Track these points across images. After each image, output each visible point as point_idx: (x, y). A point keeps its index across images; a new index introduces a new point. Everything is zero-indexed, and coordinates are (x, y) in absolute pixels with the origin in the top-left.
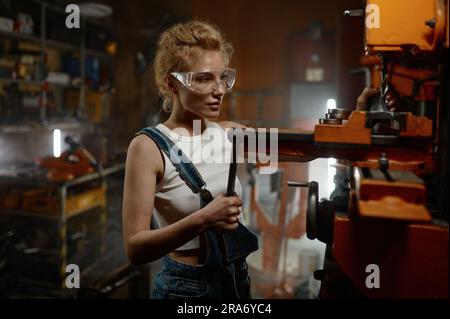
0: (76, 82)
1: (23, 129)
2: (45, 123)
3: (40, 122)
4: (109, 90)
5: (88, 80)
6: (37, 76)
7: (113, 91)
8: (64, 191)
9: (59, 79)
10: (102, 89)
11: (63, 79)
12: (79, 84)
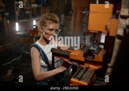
0: (39, 6)
1: (25, 20)
2: (31, 18)
3: (30, 18)
4: (49, 8)
5: (43, 5)
6: (29, 5)
7: (50, 8)
8: (34, 39)
9: (35, 6)
10: (47, 8)
11: (36, 5)
12: (41, 7)
